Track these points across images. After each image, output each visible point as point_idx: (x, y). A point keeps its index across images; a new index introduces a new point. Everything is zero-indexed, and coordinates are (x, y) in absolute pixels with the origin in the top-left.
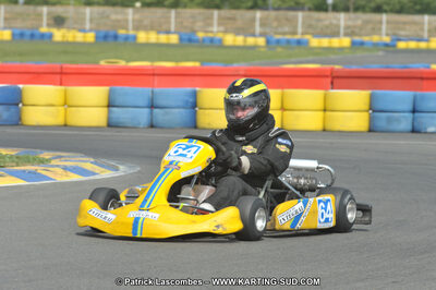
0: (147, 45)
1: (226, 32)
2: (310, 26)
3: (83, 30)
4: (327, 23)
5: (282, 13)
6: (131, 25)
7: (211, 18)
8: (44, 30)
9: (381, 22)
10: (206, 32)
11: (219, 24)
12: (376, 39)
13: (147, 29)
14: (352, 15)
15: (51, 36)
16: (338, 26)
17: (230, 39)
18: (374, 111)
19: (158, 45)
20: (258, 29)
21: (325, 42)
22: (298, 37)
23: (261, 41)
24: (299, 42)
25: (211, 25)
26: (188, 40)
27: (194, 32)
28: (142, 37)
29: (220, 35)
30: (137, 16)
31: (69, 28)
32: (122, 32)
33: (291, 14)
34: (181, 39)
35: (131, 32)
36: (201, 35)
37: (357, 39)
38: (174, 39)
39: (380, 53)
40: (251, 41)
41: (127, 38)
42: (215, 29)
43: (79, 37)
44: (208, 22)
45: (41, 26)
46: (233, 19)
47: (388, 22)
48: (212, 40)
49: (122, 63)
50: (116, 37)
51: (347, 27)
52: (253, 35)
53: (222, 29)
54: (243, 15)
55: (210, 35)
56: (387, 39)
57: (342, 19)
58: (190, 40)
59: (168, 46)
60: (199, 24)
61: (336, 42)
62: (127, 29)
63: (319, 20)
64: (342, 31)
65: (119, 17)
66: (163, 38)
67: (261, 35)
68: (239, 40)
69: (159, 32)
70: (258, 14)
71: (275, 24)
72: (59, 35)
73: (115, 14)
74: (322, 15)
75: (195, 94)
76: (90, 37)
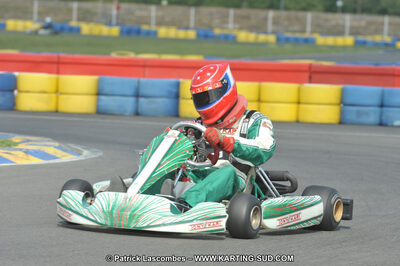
0: (167, 40)
1: (241, 29)
2: (319, 26)
3: (109, 24)
4: (333, 23)
5: (293, 13)
6: (153, 21)
7: (226, 16)
8: (74, 23)
9: (382, 24)
10: (222, 28)
11: (235, 22)
12: (378, 38)
13: (168, 24)
14: (358, 16)
15: (78, 30)
16: (343, 26)
17: (243, 36)
18: (345, 105)
19: (177, 40)
20: (270, 27)
21: (330, 40)
22: (307, 35)
23: (272, 38)
24: (306, 41)
25: (227, 23)
26: (205, 36)
27: (211, 28)
28: (163, 32)
29: (235, 32)
30: (160, 13)
31: (98, 22)
32: (145, 27)
33: (301, 14)
34: (198, 35)
35: (153, 28)
36: (217, 31)
37: (360, 38)
38: (192, 34)
39: (381, 52)
40: (262, 38)
41: (148, 33)
42: (231, 25)
43: (105, 30)
44: (224, 19)
45: (71, 20)
46: (248, 17)
47: (390, 24)
48: (226, 37)
49: (132, 55)
50: (138, 32)
51: (352, 28)
52: (266, 32)
53: (237, 26)
54: (257, 14)
55: (226, 32)
56: (388, 39)
57: (348, 20)
58: (206, 36)
59: (186, 41)
60: (217, 21)
61: (340, 41)
62: (148, 23)
63: (327, 20)
64: (347, 31)
65: (144, 13)
66: (182, 34)
67: (273, 33)
68: (251, 37)
69: (179, 27)
70: (271, 14)
71: (286, 23)
72: (86, 28)
73: (139, 11)
74: (330, 16)
75: (178, 85)
76: (115, 31)
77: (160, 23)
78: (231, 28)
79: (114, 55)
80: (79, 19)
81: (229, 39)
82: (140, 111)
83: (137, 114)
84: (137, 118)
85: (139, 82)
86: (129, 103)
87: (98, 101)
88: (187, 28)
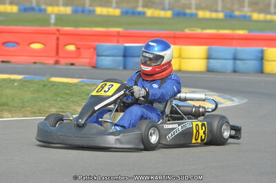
0: (204, 19)
1: (253, 11)
3: (164, 9)
6: (193, 7)
8: (140, 9)
10: (240, 11)
11: (249, 6)
13: (203, 9)
15: (144, 13)
17: (256, 16)
19: (211, 20)
20: (273, 10)
25: (244, 7)
27: (233, 11)
28: (201, 14)
29: (249, 14)
31: (156, 8)
32: (188, 11)
34: (226, 16)
35: (194, 11)
36: (237, 13)
38: (221, 15)
40: (269, 17)
41: (191, 15)
42: (246, 9)
43: (162, 14)
44: (241, 5)
45: (137, 7)
48: (244, 17)
49: (199, 31)
50: (185, 14)
52: (270, 13)
53: (250, 9)
55: (243, 13)
58: (231, 17)
59: (217, 20)
60: (236, 6)
62: (190, 8)
66: (214, 15)
68: (261, 17)
69: (212, 10)
72: (150, 12)
75: (262, 52)
76: (169, 14)
77: (199, 7)
78: (246, 11)
79: (187, 31)
80: (145, 6)
81: (246, 18)
82: (237, 69)
83: (235, 71)
84: (235, 74)
85: (236, 50)
86: (229, 64)
87: (208, 63)
88: (216, 11)
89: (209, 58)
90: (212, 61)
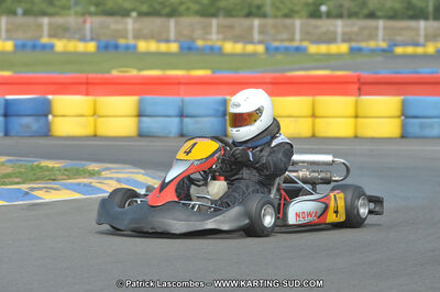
0: (148, 54)
1: (225, 39)
2: (308, 33)
3: (83, 39)
4: (324, 29)
5: (279, 21)
6: (130, 35)
7: (209, 26)
8: (45, 40)
9: (377, 28)
10: (205, 39)
11: (219, 32)
12: (372, 44)
13: (146, 38)
15: (52, 47)
16: (335, 33)
17: (229, 47)
19: (158, 54)
20: (256, 37)
21: (323, 49)
22: (296, 44)
23: (260, 48)
24: (297, 49)
25: (210, 34)
26: (188, 48)
27: (193, 40)
28: (143, 46)
29: (219, 43)
30: (138, 26)
31: (70, 39)
32: (122, 42)
33: (288, 21)
34: (181, 48)
35: (131, 42)
36: (200, 43)
37: (355, 45)
38: (174, 47)
39: (379, 59)
40: (250, 48)
41: (127, 48)
42: (214, 37)
43: (80, 47)
44: (207, 30)
45: (41, 36)
46: (231, 27)
47: (385, 28)
48: (212, 49)
49: (134, 72)
50: (116, 47)
51: (344, 34)
52: (252, 42)
53: (220, 37)
54: (240, 23)
55: (209, 43)
56: (383, 45)
57: (339, 25)
58: (190, 49)
59: (169, 54)
60: (198, 32)
61: (334, 49)
62: (125, 37)
63: (316, 27)
64: (339, 37)
65: (119, 27)
66: (163, 47)
67: (260, 42)
68: (238, 48)
69: (159, 40)
70: (257, 22)
71: (273, 31)
72: (60, 45)
73: (114, 24)
75: (225, 102)
76: (91, 47)
77: (138, 36)
78: (214, 39)
79: (115, 73)
80: (50, 36)
81: (215, 51)
82: (185, 132)
83: (182, 135)
84: (181, 139)
85: (183, 101)
86: (173, 124)
87: (139, 122)
88: (168, 41)
89: (140, 115)
90: (145, 119)
